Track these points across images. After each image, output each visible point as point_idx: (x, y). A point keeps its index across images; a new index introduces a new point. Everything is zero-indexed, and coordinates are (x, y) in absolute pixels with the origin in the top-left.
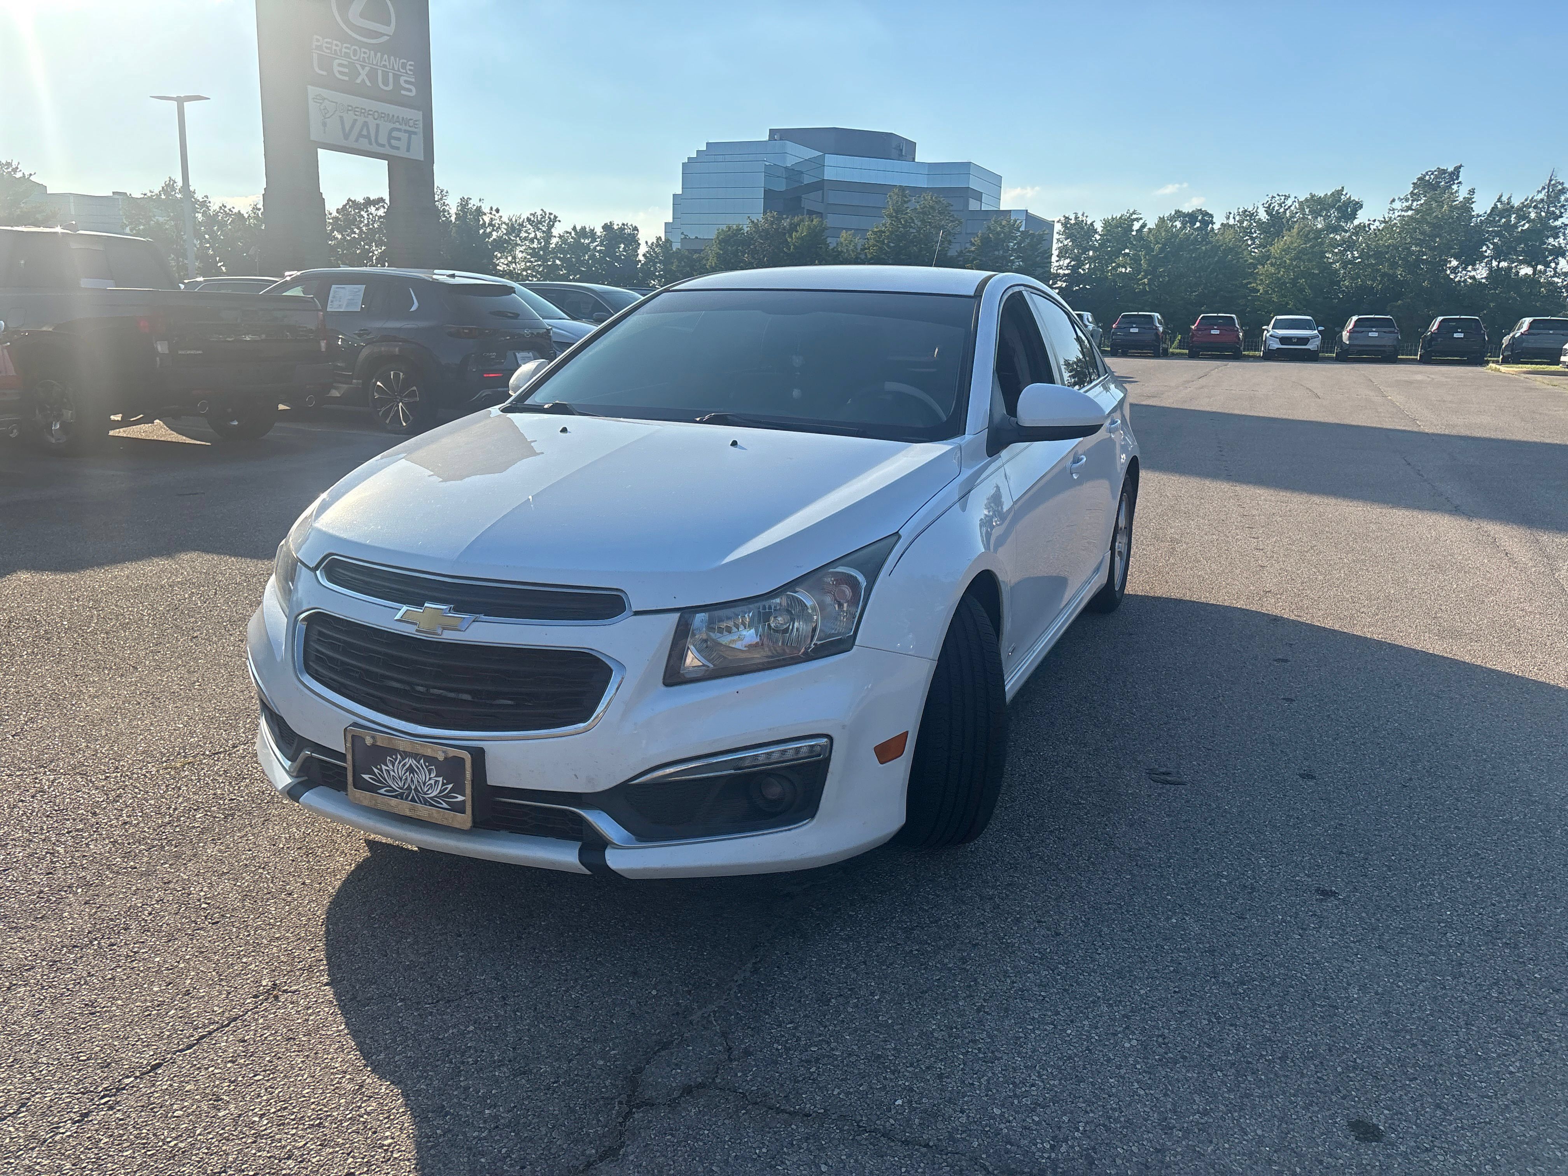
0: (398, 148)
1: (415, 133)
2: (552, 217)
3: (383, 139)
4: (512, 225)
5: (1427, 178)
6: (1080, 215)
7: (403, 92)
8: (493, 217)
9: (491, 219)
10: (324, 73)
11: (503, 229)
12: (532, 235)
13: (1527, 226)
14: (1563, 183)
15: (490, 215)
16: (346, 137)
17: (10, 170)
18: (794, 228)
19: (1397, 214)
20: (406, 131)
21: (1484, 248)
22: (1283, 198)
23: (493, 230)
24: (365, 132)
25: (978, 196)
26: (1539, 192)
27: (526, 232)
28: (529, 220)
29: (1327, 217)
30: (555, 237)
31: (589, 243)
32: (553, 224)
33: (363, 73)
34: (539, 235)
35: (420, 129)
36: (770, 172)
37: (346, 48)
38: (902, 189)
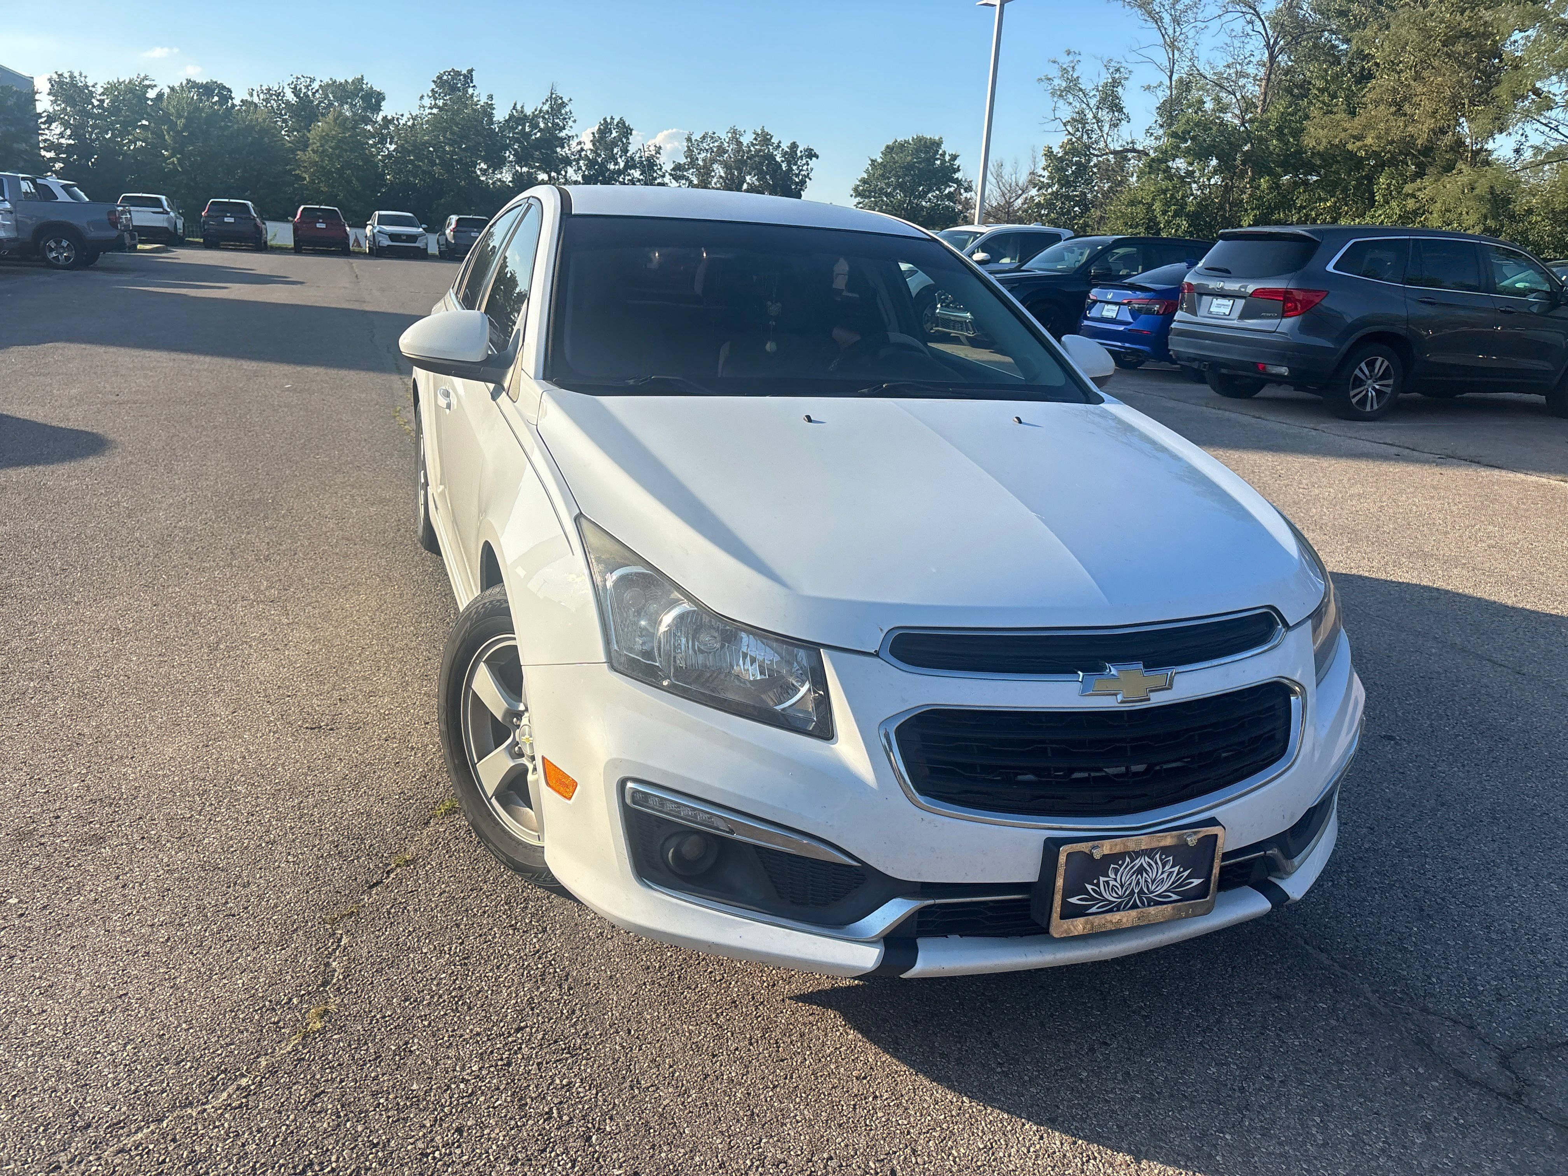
5: (445, 77)
13: (539, 135)
14: (561, 98)
19: (428, 111)
21: (508, 153)
22: (308, 80)
26: (543, 104)
29: (352, 106)
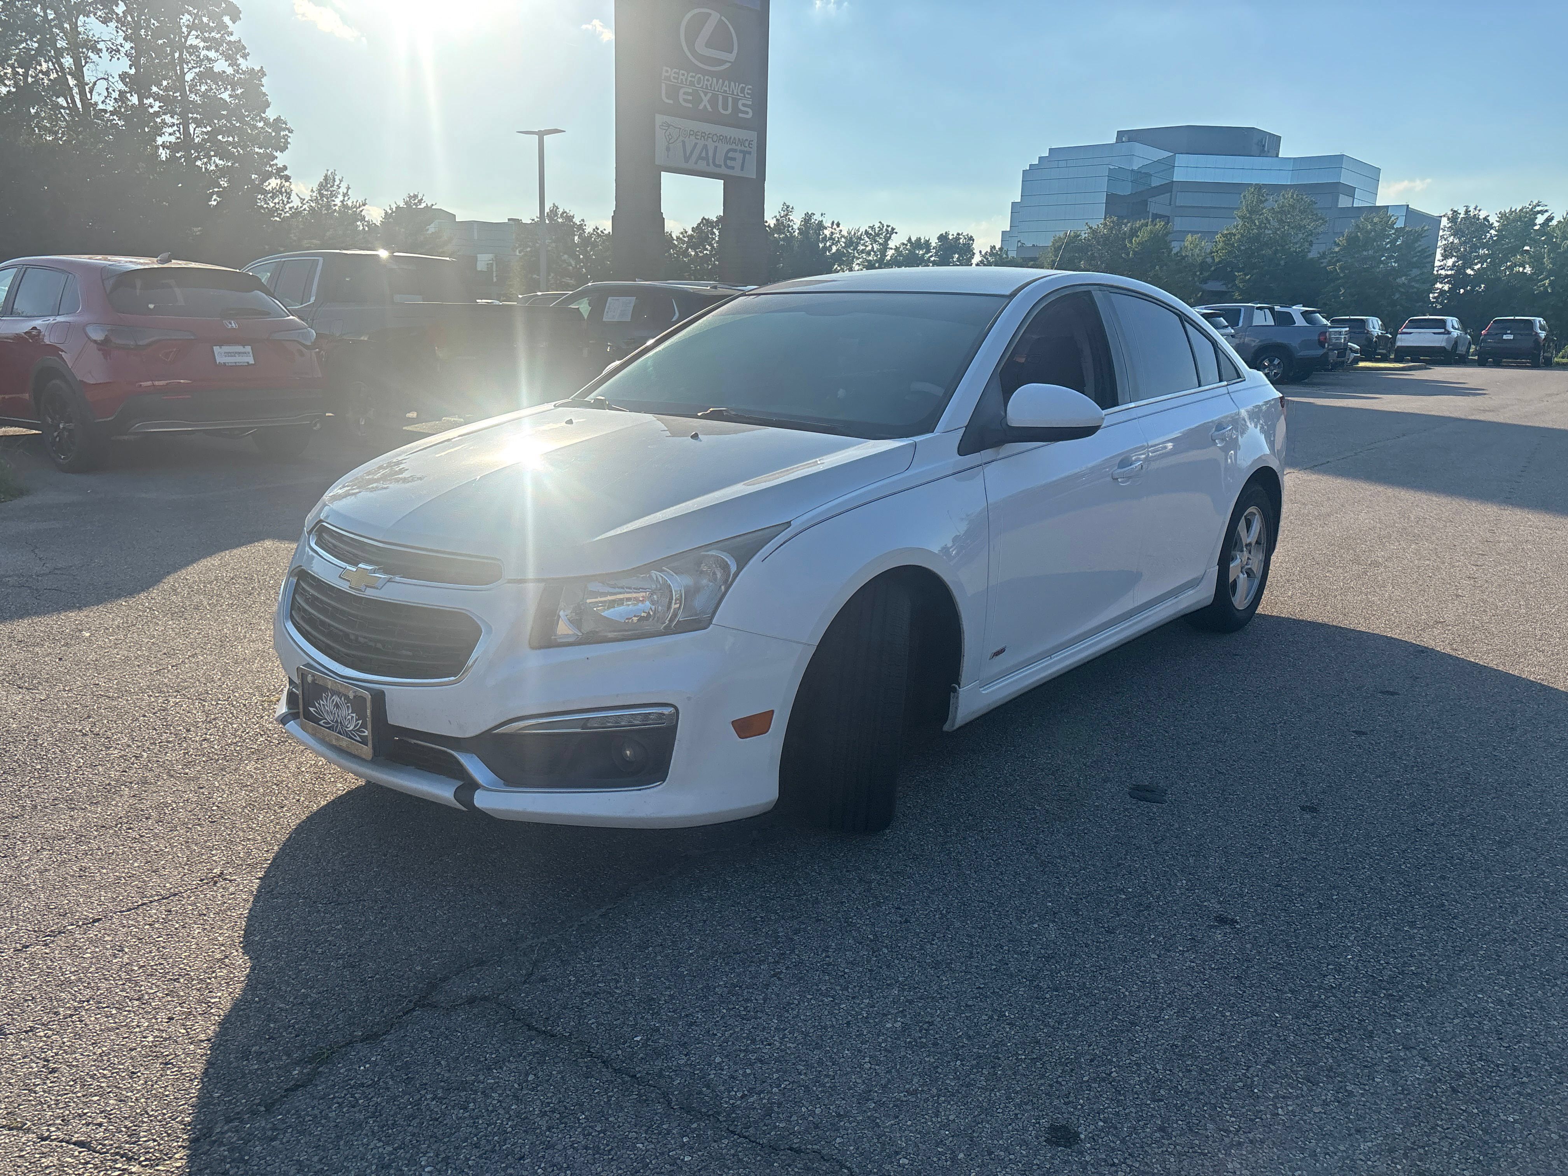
0: (733, 168)
1: (750, 153)
2: (890, 229)
3: (720, 160)
4: (851, 238)
6: (1471, 209)
7: (740, 115)
8: (833, 231)
9: (832, 233)
10: (671, 102)
11: (841, 243)
12: (870, 248)
15: (830, 229)
16: (687, 160)
17: (416, 201)
18: (1134, 233)
20: (741, 151)
23: (833, 244)
24: (704, 154)
25: (1350, 191)
27: (863, 245)
28: (867, 232)
30: (891, 249)
31: (924, 254)
32: (890, 237)
33: (705, 99)
34: (876, 247)
35: (754, 150)
36: (1113, 176)
37: (692, 77)
38: (1259, 187)
